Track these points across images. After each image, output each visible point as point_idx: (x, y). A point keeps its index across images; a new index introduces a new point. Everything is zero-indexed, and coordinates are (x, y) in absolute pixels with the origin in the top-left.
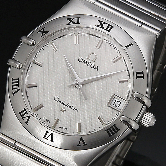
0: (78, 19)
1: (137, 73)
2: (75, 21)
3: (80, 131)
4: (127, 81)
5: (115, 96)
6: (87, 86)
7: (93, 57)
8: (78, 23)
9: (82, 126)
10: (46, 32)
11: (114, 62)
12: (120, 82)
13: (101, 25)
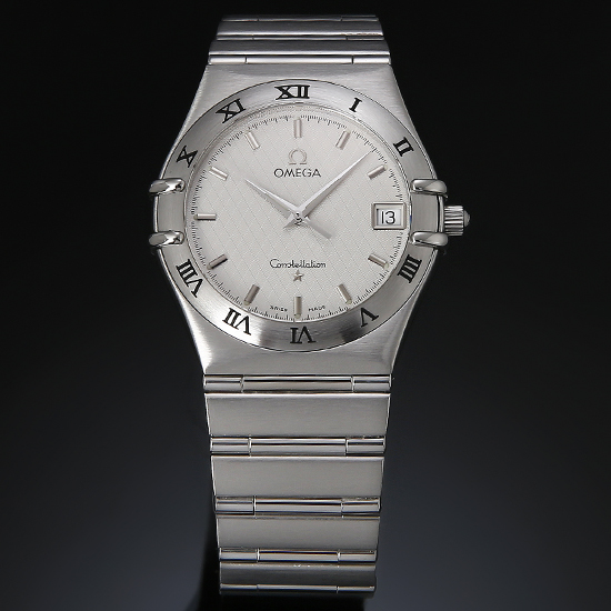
0: (237, 101)
1: (397, 146)
2: (235, 108)
3: (349, 298)
4: (383, 170)
5: (377, 207)
6: (318, 213)
7: (298, 158)
8: (242, 109)
9: (348, 288)
10: (194, 154)
11: (342, 147)
12: (372, 177)
13: (285, 92)
